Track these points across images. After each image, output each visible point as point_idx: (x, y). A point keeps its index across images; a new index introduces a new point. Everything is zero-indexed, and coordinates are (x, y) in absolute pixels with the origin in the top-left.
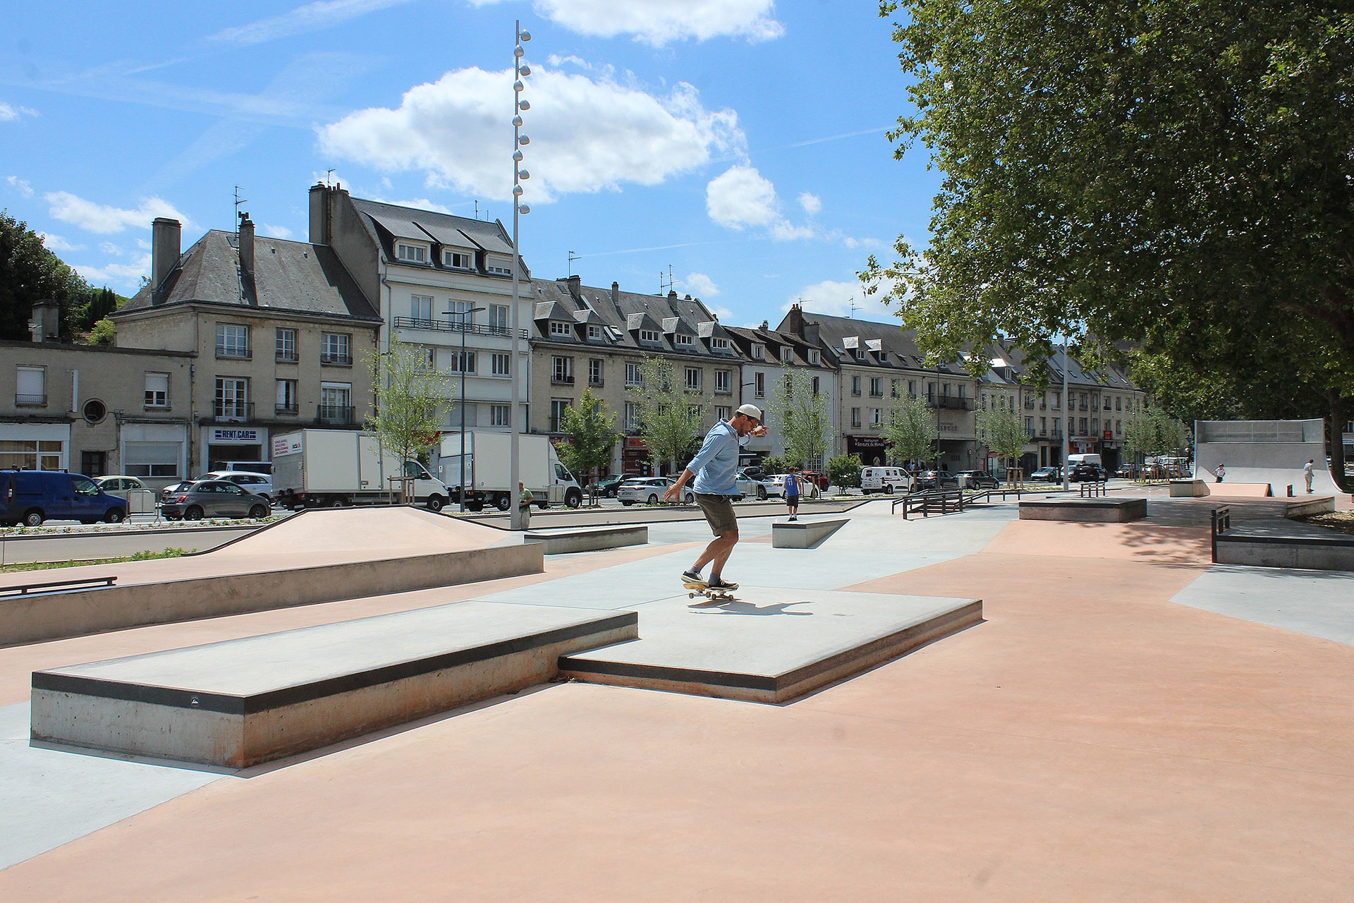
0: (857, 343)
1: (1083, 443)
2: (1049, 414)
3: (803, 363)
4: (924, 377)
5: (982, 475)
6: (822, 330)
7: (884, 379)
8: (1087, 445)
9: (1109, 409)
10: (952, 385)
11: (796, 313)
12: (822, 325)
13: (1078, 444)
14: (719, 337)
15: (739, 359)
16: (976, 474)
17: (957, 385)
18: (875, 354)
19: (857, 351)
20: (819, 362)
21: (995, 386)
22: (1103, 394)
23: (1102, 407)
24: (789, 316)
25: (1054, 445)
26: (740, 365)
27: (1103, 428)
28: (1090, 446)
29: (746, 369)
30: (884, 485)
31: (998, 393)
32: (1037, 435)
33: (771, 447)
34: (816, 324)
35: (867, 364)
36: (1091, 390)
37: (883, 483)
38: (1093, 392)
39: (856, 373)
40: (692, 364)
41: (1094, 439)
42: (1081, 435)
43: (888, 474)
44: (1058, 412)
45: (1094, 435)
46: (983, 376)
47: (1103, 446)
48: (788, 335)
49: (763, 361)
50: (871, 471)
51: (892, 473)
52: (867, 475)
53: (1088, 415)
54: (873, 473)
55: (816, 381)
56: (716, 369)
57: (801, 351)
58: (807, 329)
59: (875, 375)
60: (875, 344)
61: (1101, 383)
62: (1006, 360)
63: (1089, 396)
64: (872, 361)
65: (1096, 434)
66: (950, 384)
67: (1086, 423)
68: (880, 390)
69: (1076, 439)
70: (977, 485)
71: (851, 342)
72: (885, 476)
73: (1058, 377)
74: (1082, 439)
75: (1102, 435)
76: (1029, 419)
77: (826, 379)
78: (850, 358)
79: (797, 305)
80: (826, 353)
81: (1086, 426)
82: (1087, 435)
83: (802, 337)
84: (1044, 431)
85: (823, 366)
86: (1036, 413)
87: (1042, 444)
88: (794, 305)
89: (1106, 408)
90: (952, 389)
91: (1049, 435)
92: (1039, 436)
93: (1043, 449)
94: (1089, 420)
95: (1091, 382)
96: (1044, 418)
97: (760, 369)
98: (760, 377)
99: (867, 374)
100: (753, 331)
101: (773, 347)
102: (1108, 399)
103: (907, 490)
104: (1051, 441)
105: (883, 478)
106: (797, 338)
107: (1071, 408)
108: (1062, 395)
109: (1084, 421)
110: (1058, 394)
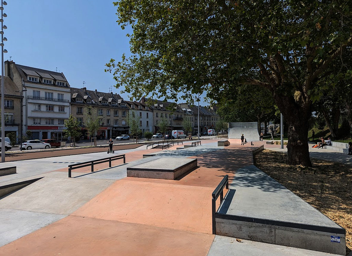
0: (157, 105)
3: (144, 109)
7: (164, 113)
11: (143, 98)
14: (123, 103)
15: (128, 108)
18: (162, 108)
19: (157, 107)
20: (148, 109)
21: (189, 115)
25: (201, 128)
26: (128, 110)
29: (130, 111)
35: (160, 110)
39: (157, 112)
40: (116, 109)
44: (202, 121)
46: (186, 113)
48: (141, 103)
49: (134, 109)
55: (147, 113)
56: (122, 111)
59: (162, 112)
60: (161, 106)
62: (191, 109)
66: (179, 115)
68: (163, 116)
76: (196, 122)
77: (150, 114)
78: (156, 109)
80: (150, 107)
89: (212, 120)
98: (134, 112)
99: (160, 112)
100: (132, 102)
101: (137, 106)
107: (205, 120)
108: (203, 117)
109: (208, 122)
110: (202, 117)
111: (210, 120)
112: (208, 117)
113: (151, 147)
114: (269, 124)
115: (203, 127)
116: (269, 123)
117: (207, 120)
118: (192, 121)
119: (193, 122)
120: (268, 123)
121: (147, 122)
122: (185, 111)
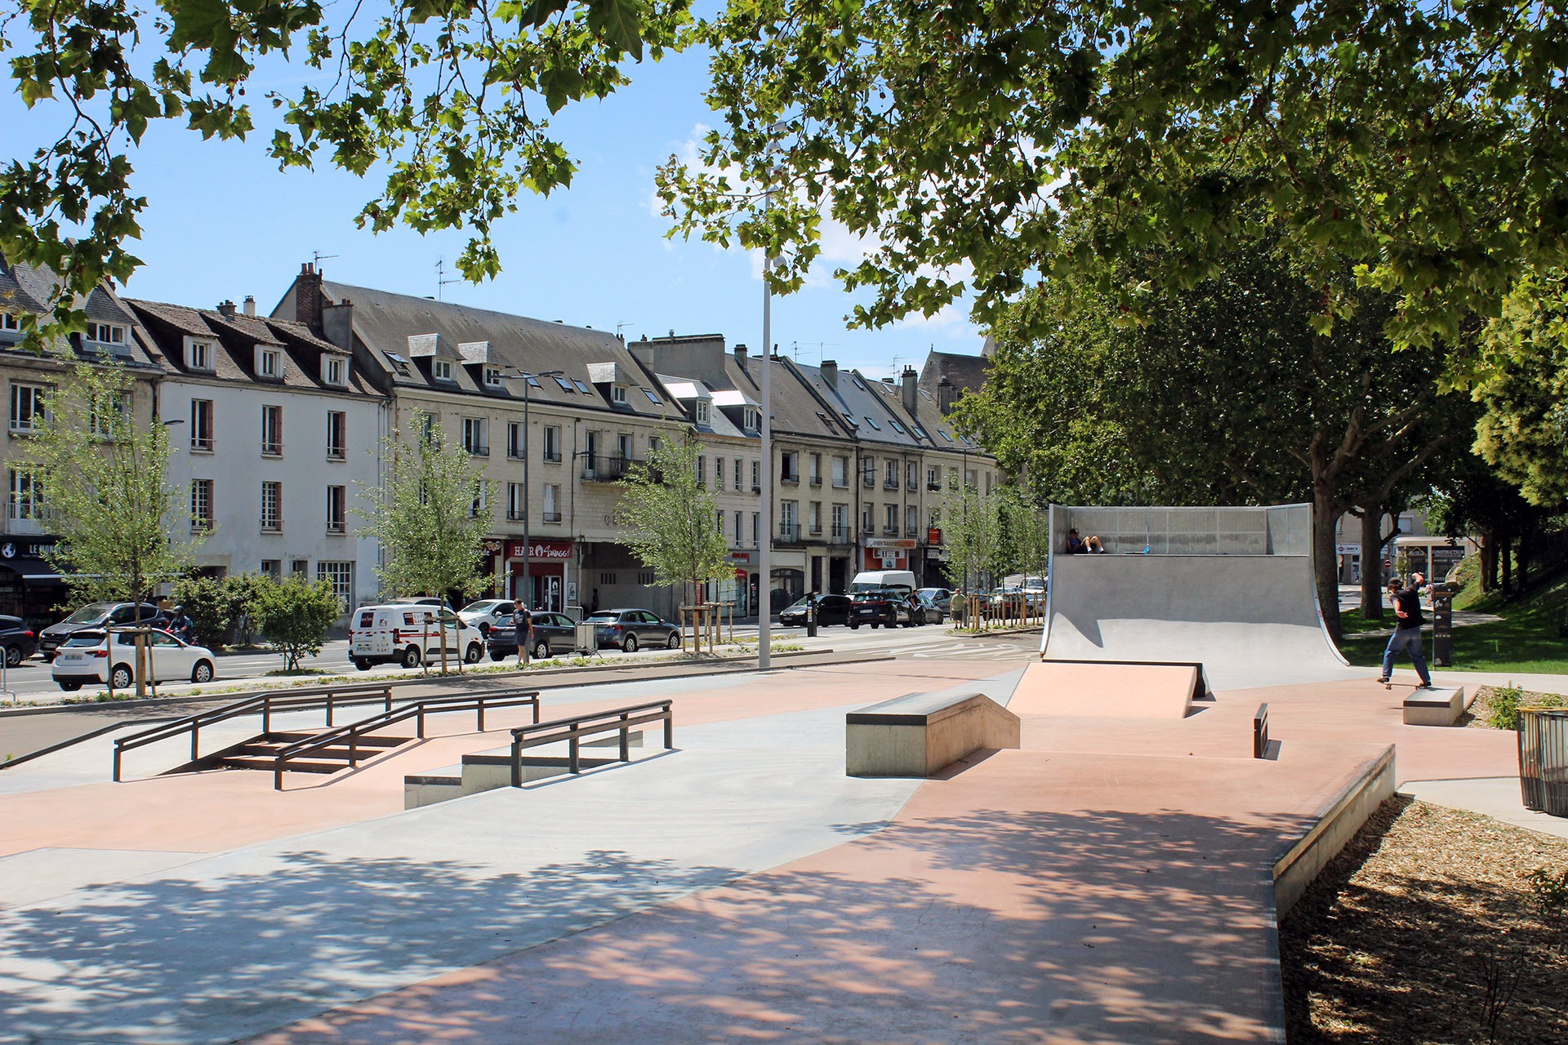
0: (434, 347)
1: (889, 550)
2: (827, 497)
3: (308, 382)
4: (578, 420)
5: (644, 620)
6: (360, 315)
7: (492, 420)
8: (897, 554)
9: (937, 488)
10: (637, 439)
11: (308, 282)
12: (359, 305)
13: (880, 553)
14: (100, 317)
15: (150, 368)
16: (630, 617)
17: (646, 438)
18: (474, 370)
19: (434, 362)
20: (345, 382)
21: (725, 441)
22: (926, 461)
23: (925, 486)
24: (295, 288)
25: (836, 554)
26: (154, 382)
27: (926, 522)
28: (902, 556)
29: (167, 390)
30: (398, 646)
31: (730, 455)
32: (805, 534)
33: (229, 557)
34: (346, 304)
35: (455, 389)
36: (905, 454)
37: (396, 641)
38: (910, 458)
39: (432, 407)
40: (29, 375)
41: (909, 544)
42: (886, 535)
43: (409, 621)
44: (845, 493)
45: (910, 536)
46: (699, 422)
47: (926, 555)
48: (289, 326)
49: (212, 375)
50: (371, 615)
51: (419, 619)
52: (363, 625)
53: (898, 498)
54: (375, 620)
55: (337, 419)
56: (11, 380)
57: (307, 358)
58: (327, 314)
59: (474, 413)
60: (474, 352)
61: (925, 442)
62: (746, 392)
63: (901, 464)
64: (467, 383)
65: (913, 533)
66: (632, 435)
67: (896, 513)
68: (483, 443)
69: (878, 543)
70: (631, 642)
71: (422, 344)
72: (402, 626)
73: (845, 428)
74: (887, 544)
75: (924, 535)
76: (789, 505)
77: (362, 418)
78: (418, 377)
79: (311, 265)
80: (362, 363)
81: (896, 519)
82: (896, 536)
83: (318, 331)
84: (819, 528)
85: (353, 389)
86: (803, 493)
87: (814, 551)
88: (304, 265)
89: (931, 487)
90: (636, 445)
91: (826, 534)
92: (809, 538)
93: (816, 561)
94: (901, 510)
95: (906, 439)
96: (818, 504)
97: (203, 392)
98: (204, 409)
99: (458, 409)
100: (203, 315)
101: (240, 347)
102: (935, 472)
103: (455, 656)
104: (832, 547)
105: (396, 631)
106: (304, 333)
107: (870, 485)
108: (852, 462)
109: (893, 509)
110: (845, 459)
111: (912, 489)
112: (892, 463)
113: (177, 749)
114: (1397, 532)
115: (847, 546)
116: (1395, 520)
117: (891, 486)
118: (757, 491)
119: (761, 504)
120: (1386, 524)
121: (337, 494)
122: (690, 404)
